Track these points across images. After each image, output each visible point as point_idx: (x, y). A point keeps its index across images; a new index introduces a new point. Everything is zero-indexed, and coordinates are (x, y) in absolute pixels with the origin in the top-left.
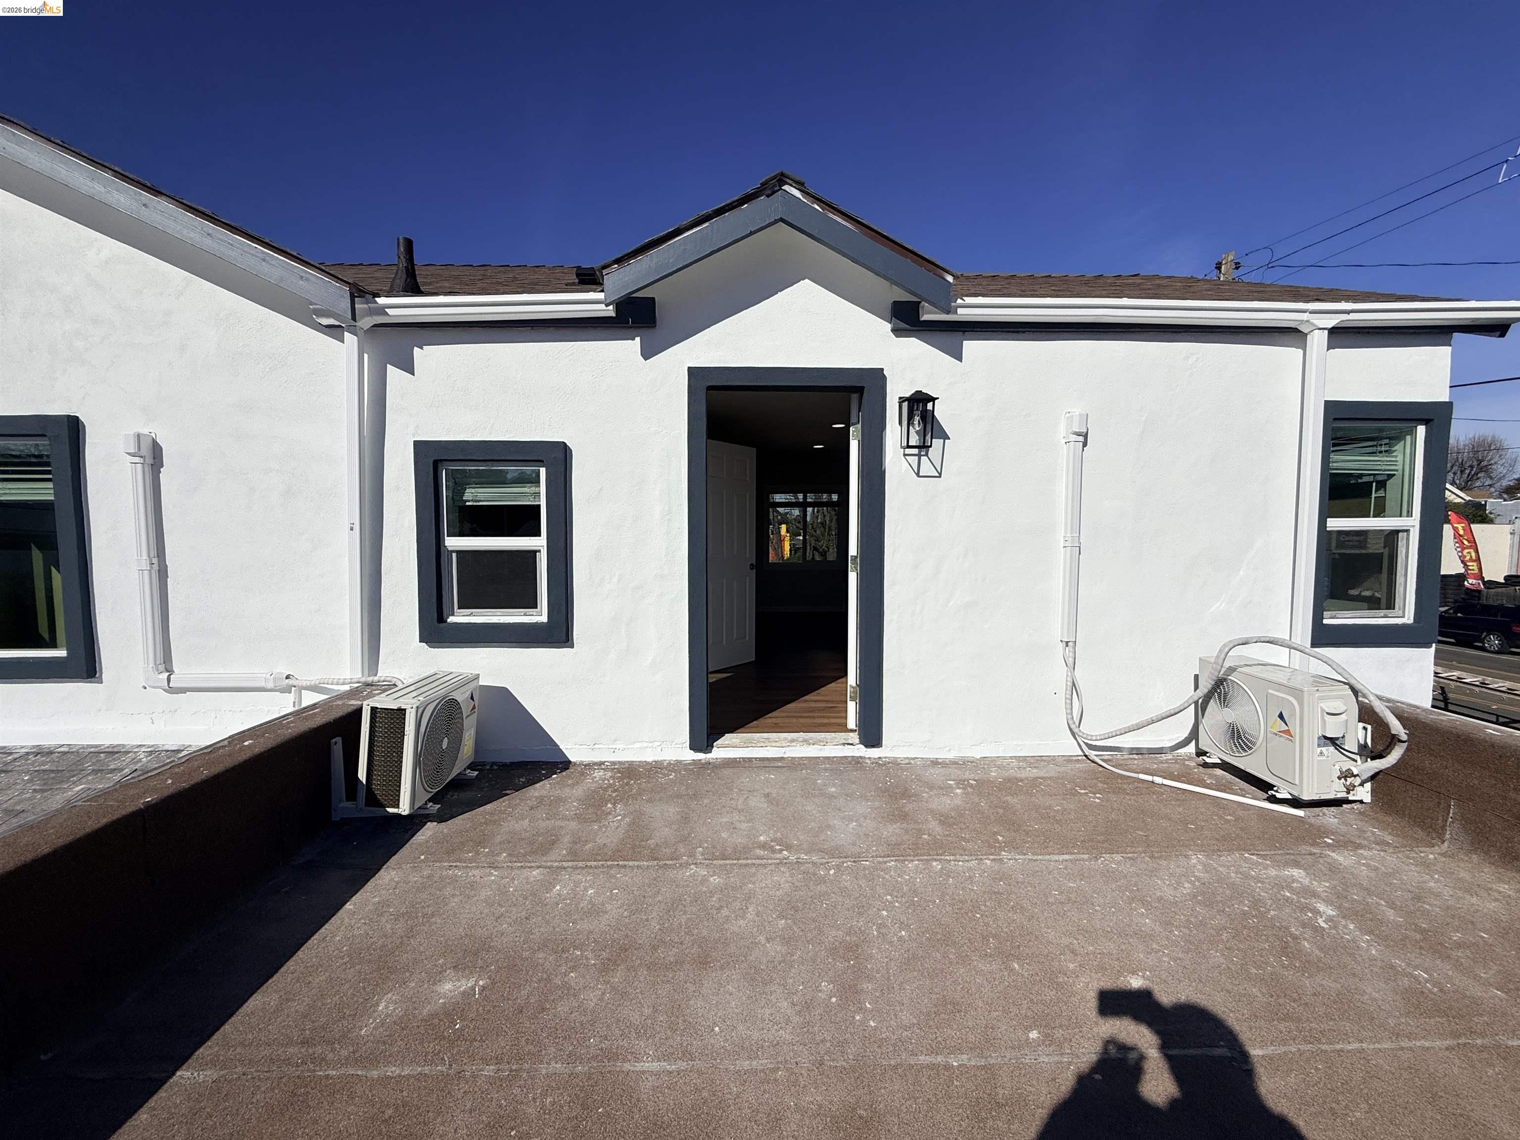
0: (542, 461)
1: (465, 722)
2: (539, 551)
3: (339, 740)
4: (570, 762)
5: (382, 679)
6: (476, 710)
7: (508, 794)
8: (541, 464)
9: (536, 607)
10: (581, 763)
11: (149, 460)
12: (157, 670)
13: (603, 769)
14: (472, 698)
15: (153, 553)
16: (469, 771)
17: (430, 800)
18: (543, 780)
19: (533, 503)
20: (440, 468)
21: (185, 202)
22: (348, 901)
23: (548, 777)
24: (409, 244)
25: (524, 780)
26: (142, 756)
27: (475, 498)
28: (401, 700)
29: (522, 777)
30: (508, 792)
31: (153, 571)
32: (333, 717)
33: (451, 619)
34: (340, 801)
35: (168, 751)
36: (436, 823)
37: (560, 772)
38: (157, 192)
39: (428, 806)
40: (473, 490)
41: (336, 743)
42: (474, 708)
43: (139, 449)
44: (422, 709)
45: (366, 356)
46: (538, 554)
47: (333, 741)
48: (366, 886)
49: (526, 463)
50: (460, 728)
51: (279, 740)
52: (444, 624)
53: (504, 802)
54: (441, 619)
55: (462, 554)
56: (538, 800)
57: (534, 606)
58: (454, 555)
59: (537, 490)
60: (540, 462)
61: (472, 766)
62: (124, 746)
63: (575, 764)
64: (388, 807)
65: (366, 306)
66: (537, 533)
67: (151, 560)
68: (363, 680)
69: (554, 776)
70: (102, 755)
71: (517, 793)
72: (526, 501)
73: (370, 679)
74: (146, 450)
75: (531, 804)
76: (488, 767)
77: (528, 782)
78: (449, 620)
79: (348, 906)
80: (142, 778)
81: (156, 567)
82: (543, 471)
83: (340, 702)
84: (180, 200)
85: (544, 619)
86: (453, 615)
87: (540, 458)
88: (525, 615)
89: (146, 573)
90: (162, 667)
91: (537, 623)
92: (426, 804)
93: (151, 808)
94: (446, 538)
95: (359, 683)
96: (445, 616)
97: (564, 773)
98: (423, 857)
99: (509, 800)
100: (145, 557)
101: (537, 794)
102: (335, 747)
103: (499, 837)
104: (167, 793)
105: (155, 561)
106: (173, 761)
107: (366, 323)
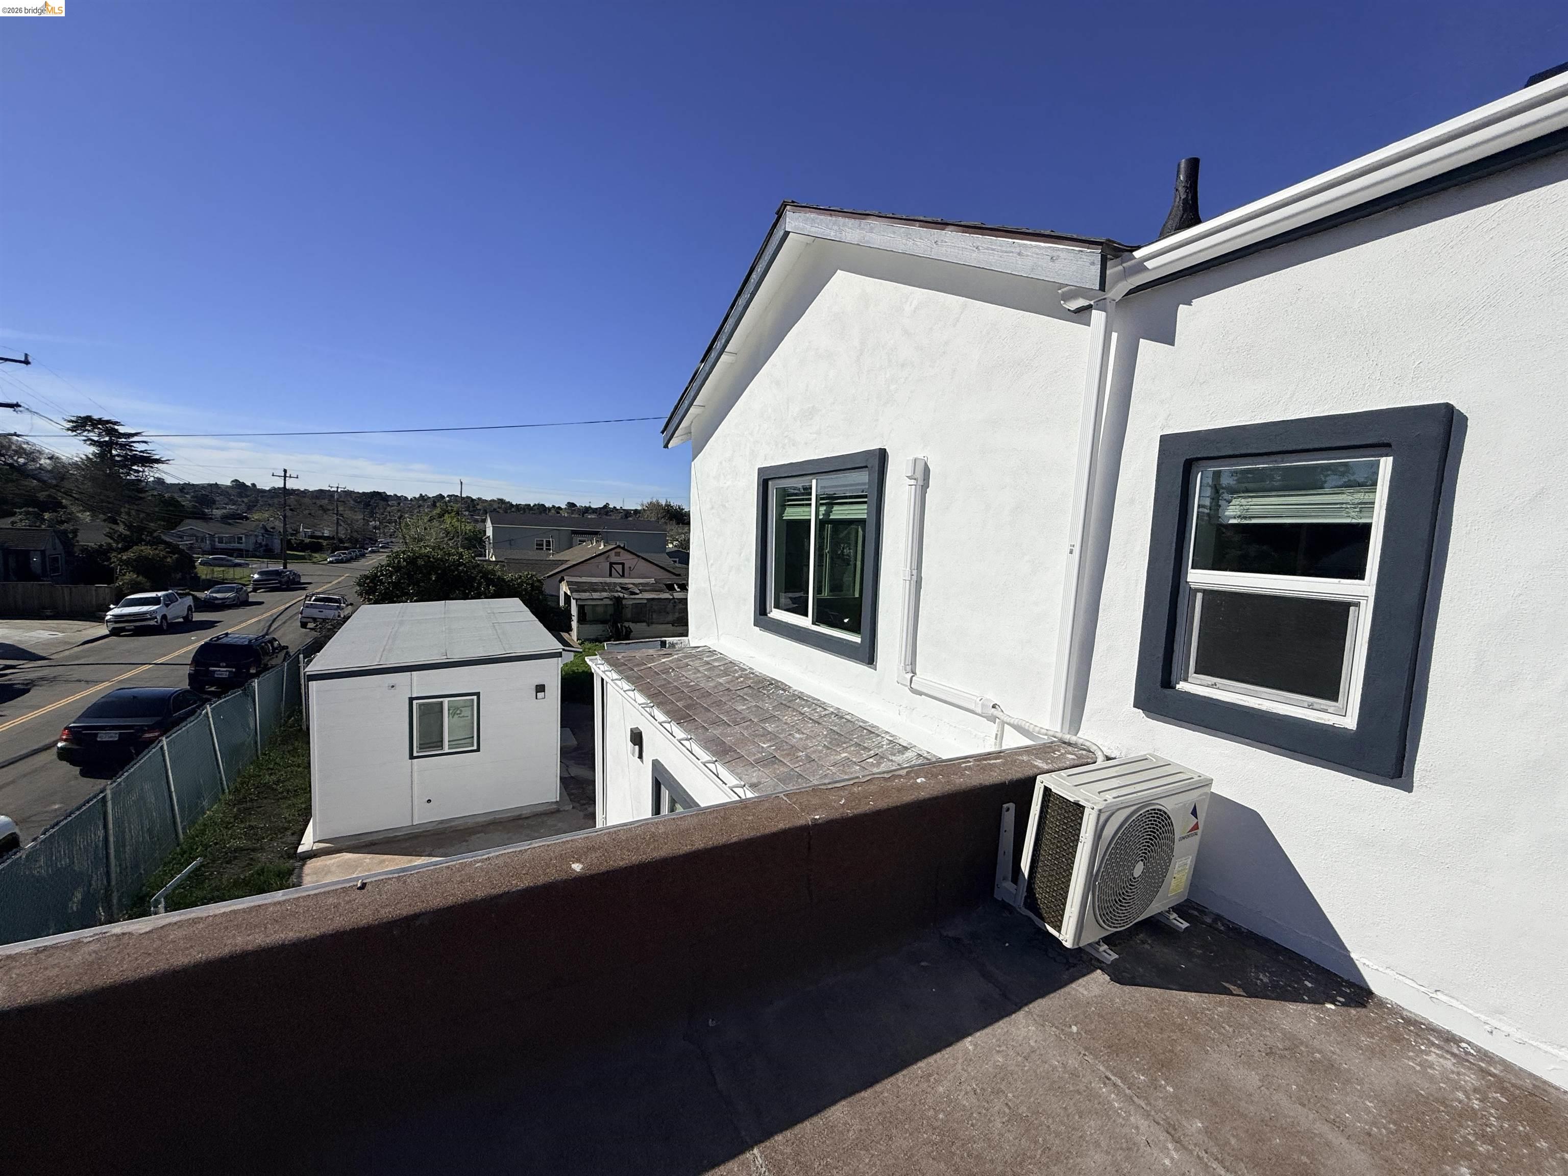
0: (1388, 445)
1: (1178, 846)
2: (1357, 605)
3: (1012, 806)
4: (1370, 993)
5: (1081, 741)
6: (1199, 831)
7: (1231, 993)
8: (1384, 450)
9: (1335, 699)
10: (1396, 1011)
11: (920, 482)
12: (905, 670)
13: (1454, 1055)
14: (1194, 813)
15: (915, 566)
16: (1175, 915)
17: (1107, 940)
18: (1304, 1001)
19: (1354, 521)
20: (1194, 469)
21: (962, 223)
22: (970, 1034)
23: (1317, 999)
24: (1194, 165)
25: (1266, 980)
26: (884, 743)
27: (1244, 513)
28: (1082, 789)
29: (1264, 972)
30: (1232, 987)
31: (912, 582)
32: (1010, 777)
33: (1182, 686)
34: (1005, 879)
35: (900, 745)
36: (1107, 978)
37: (1343, 1004)
38: (942, 225)
39: (1101, 949)
40: (1243, 501)
41: (1008, 810)
42: (1196, 827)
43: (914, 473)
44: (1108, 814)
45: (1115, 335)
46: (1352, 608)
47: (1005, 806)
48: (996, 1025)
49: (1351, 452)
50: (1168, 855)
51: (948, 788)
52: (1168, 692)
53: (1221, 1004)
54: (1167, 683)
55: (1213, 597)
56: (1288, 1043)
57: (1333, 696)
58: (1199, 596)
59: (1367, 497)
60: (1383, 448)
61: (1181, 909)
62: (878, 728)
63: (1381, 1004)
64: (1049, 924)
65: (1120, 268)
66: (1358, 573)
67: (911, 572)
68: (1059, 735)
69: (1330, 1006)
70: (865, 731)
71: (1247, 1000)
72: (1341, 517)
73: (1067, 737)
74: (919, 474)
75: (1270, 1041)
76: (1209, 920)
77: (1275, 986)
78: (1178, 686)
79: (968, 1043)
80: (830, 786)
81: (914, 578)
82: (1386, 465)
83: (1025, 758)
84: (959, 223)
85: (1350, 722)
86: (1186, 680)
87: (1385, 440)
88: (1310, 707)
89: (908, 582)
90: (909, 668)
91: (1333, 726)
92: (1098, 943)
93: (817, 827)
94: (1190, 571)
95: (1055, 737)
96: (1174, 678)
97: (1353, 1011)
98: (1074, 1029)
99: (1231, 1005)
100: (908, 569)
101: (1286, 1025)
102: (1006, 813)
103: (1198, 1076)
104: (835, 815)
105: (915, 572)
106: (858, 777)
107: (1117, 291)
